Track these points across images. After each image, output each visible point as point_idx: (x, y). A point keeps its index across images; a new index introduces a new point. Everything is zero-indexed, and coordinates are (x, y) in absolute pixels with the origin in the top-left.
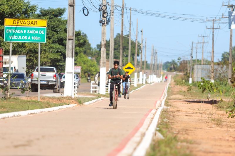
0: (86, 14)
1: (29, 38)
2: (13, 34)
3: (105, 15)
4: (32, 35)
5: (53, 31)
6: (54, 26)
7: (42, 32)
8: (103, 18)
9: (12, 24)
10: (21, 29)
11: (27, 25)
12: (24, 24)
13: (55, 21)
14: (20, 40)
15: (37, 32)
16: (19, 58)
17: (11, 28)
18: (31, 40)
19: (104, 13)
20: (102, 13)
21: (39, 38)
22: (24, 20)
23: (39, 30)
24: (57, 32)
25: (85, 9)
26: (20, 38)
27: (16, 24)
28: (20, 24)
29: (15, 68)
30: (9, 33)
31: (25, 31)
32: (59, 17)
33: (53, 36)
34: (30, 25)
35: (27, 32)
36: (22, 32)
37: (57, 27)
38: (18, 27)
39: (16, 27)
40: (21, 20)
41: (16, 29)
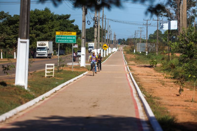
0: (89, 24)
1: (68, 41)
2: (60, 39)
3: (96, 23)
4: (69, 39)
5: (64, 27)
6: (65, 24)
7: (74, 38)
8: (95, 24)
9: (59, 34)
10: (64, 36)
11: (67, 34)
12: (65, 34)
13: (65, 22)
14: (63, 42)
15: (72, 38)
16: (49, 42)
17: (59, 36)
18: (69, 42)
19: (96, 21)
20: (95, 21)
21: (73, 41)
22: (65, 32)
23: (72, 37)
24: (66, 27)
25: (89, 21)
26: (63, 41)
27: (61, 34)
28: (63, 34)
29: (47, 47)
30: (58, 39)
31: (66, 37)
32: (67, 19)
33: (64, 29)
34: (68, 35)
35: (67, 38)
36: (64, 38)
37: (66, 25)
38: (62, 35)
39: (62, 36)
40: (64, 32)
41: (61, 36)
